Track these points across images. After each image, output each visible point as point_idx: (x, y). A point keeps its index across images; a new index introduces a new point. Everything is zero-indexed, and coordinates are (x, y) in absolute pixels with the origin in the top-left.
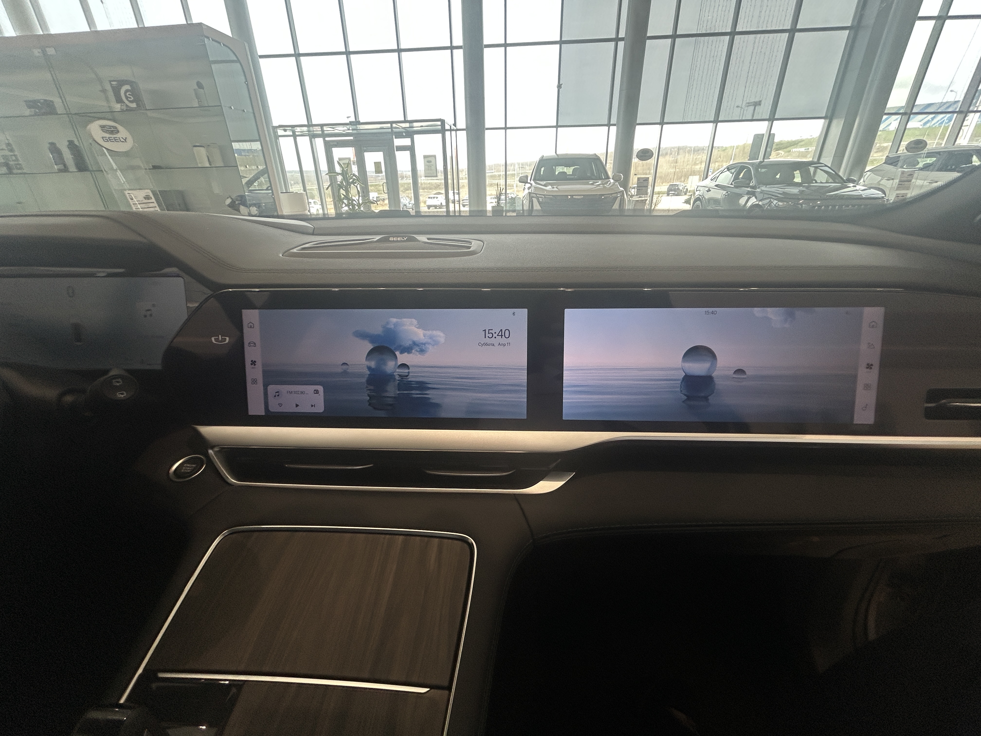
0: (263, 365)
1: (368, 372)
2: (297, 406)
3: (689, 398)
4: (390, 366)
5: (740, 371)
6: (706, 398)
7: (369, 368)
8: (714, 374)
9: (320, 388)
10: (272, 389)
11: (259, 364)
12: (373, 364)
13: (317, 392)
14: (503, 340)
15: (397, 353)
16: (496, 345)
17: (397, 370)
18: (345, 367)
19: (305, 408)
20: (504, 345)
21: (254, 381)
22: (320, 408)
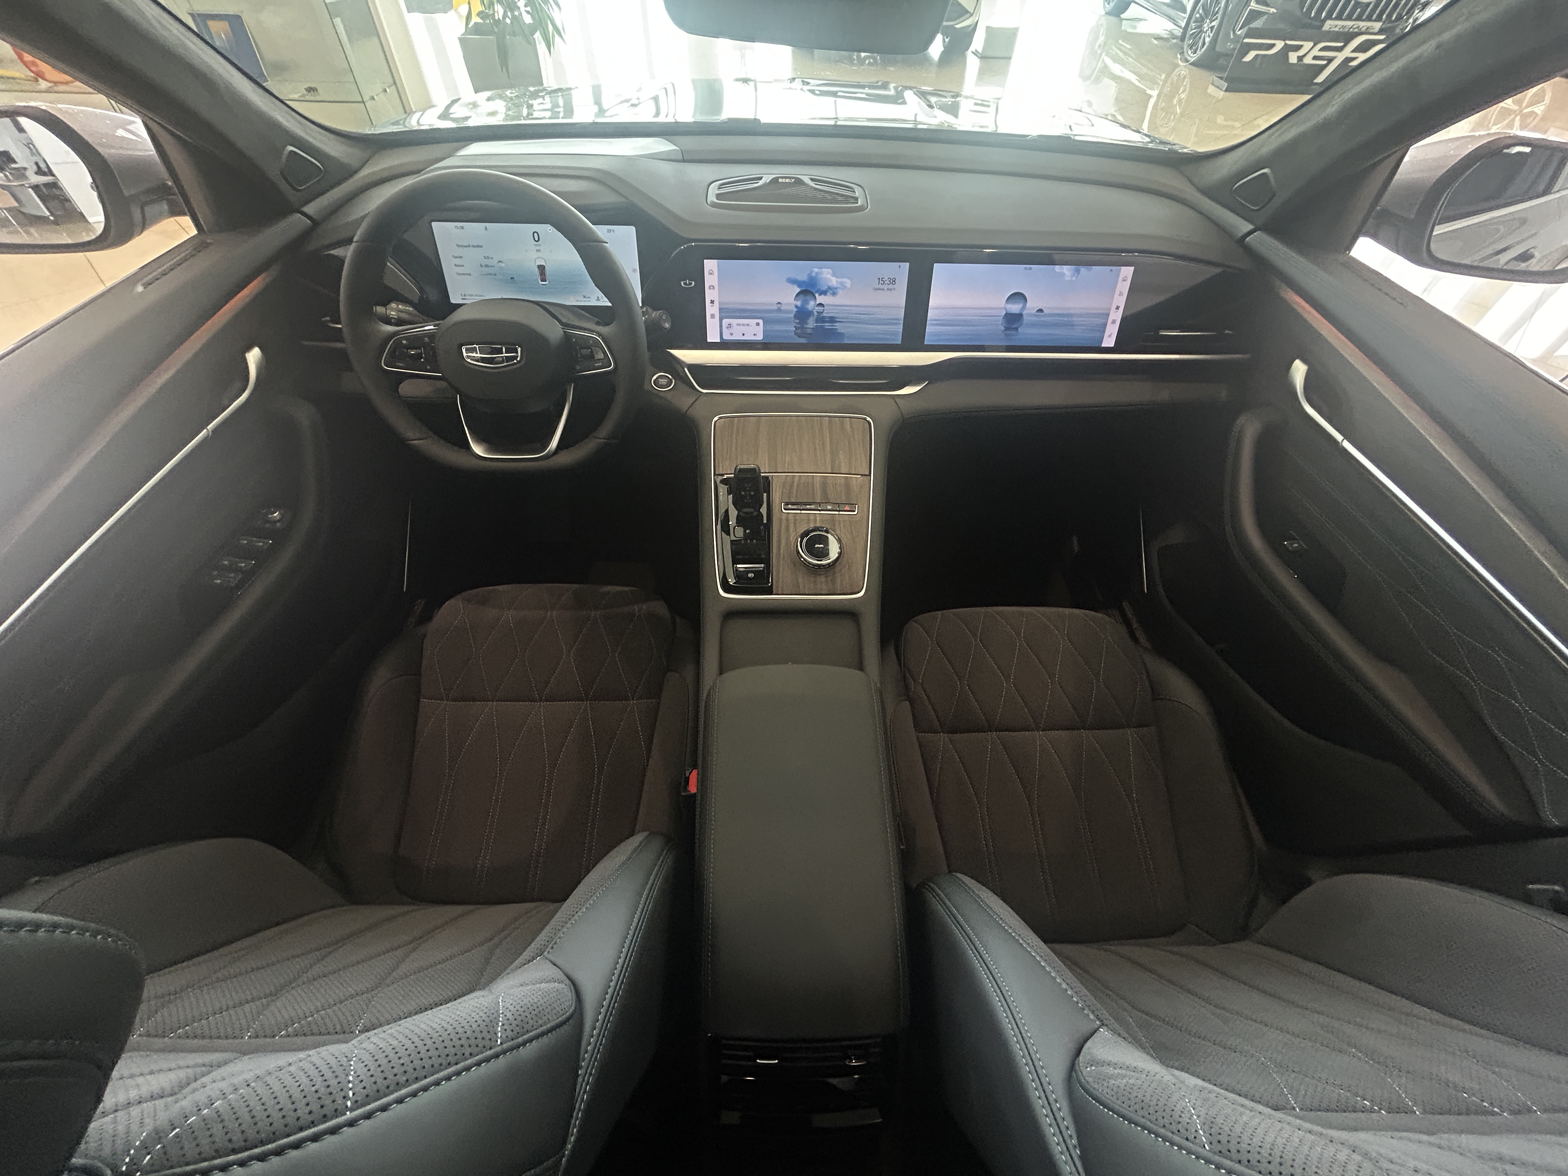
0: (720, 304)
1: (795, 310)
2: (743, 335)
3: (1007, 329)
4: (811, 305)
5: (1041, 310)
6: (1017, 329)
7: (796, 306)
8: (1024, 313)
9: (761, 322)
10: (726, 322)
11: (716, 303)
12: (799, 303)
13: (758, 324)
14: (891, 286)
15: (817, 295)
16: (886, 289)
17: (816, 308)
18: (779, 305)
19: (749, 337)
20: (891, 290)
21: (713, 316)
22: (760, 337)
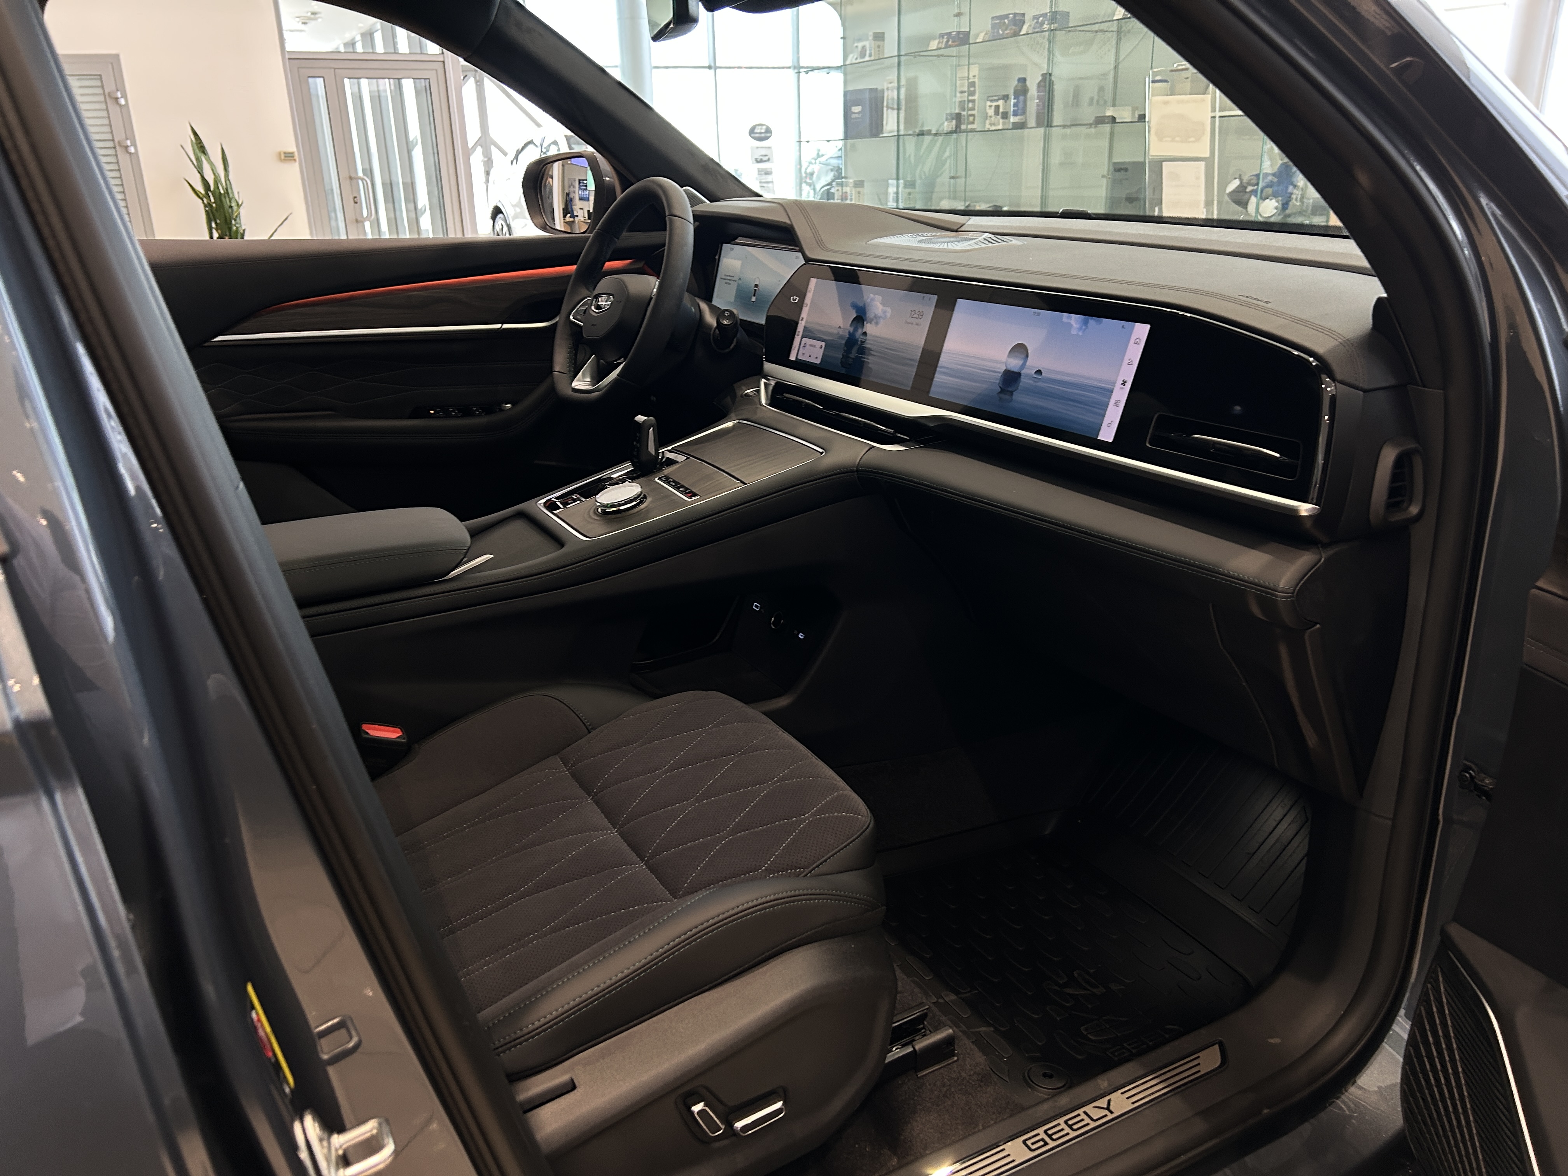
0: (806, 323)
2: (810, 357)
11: (804, 320)
13: (821, 347)
16: (914, 325)
17: (861, 337)
18: (838, 330)
19: (812, 360)
20: (917, 326)
21: (799, 334)
22: (820, 361)
